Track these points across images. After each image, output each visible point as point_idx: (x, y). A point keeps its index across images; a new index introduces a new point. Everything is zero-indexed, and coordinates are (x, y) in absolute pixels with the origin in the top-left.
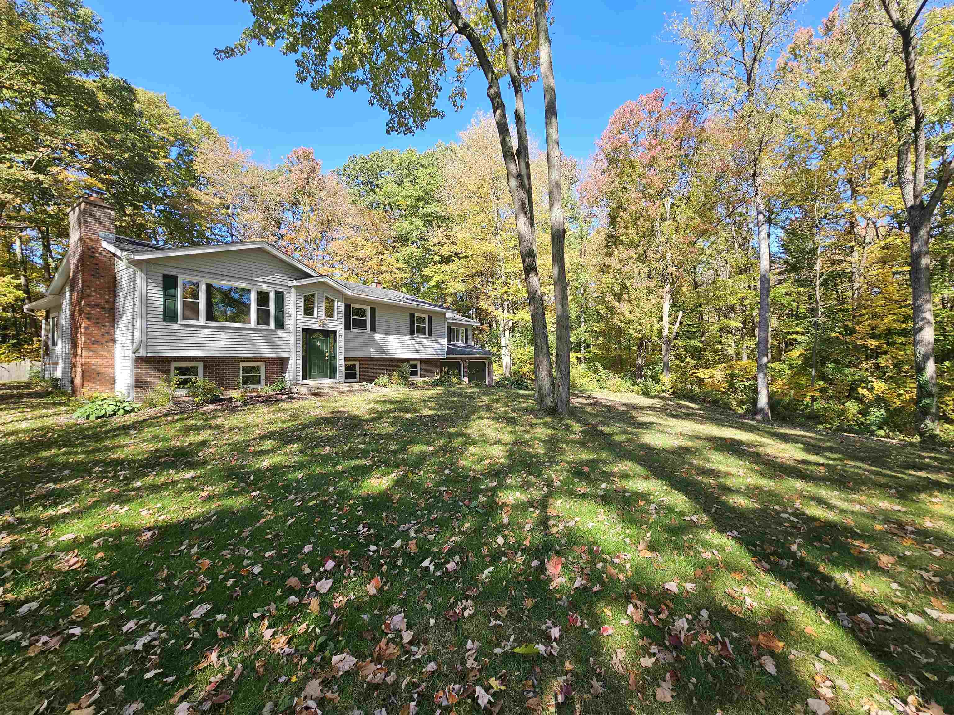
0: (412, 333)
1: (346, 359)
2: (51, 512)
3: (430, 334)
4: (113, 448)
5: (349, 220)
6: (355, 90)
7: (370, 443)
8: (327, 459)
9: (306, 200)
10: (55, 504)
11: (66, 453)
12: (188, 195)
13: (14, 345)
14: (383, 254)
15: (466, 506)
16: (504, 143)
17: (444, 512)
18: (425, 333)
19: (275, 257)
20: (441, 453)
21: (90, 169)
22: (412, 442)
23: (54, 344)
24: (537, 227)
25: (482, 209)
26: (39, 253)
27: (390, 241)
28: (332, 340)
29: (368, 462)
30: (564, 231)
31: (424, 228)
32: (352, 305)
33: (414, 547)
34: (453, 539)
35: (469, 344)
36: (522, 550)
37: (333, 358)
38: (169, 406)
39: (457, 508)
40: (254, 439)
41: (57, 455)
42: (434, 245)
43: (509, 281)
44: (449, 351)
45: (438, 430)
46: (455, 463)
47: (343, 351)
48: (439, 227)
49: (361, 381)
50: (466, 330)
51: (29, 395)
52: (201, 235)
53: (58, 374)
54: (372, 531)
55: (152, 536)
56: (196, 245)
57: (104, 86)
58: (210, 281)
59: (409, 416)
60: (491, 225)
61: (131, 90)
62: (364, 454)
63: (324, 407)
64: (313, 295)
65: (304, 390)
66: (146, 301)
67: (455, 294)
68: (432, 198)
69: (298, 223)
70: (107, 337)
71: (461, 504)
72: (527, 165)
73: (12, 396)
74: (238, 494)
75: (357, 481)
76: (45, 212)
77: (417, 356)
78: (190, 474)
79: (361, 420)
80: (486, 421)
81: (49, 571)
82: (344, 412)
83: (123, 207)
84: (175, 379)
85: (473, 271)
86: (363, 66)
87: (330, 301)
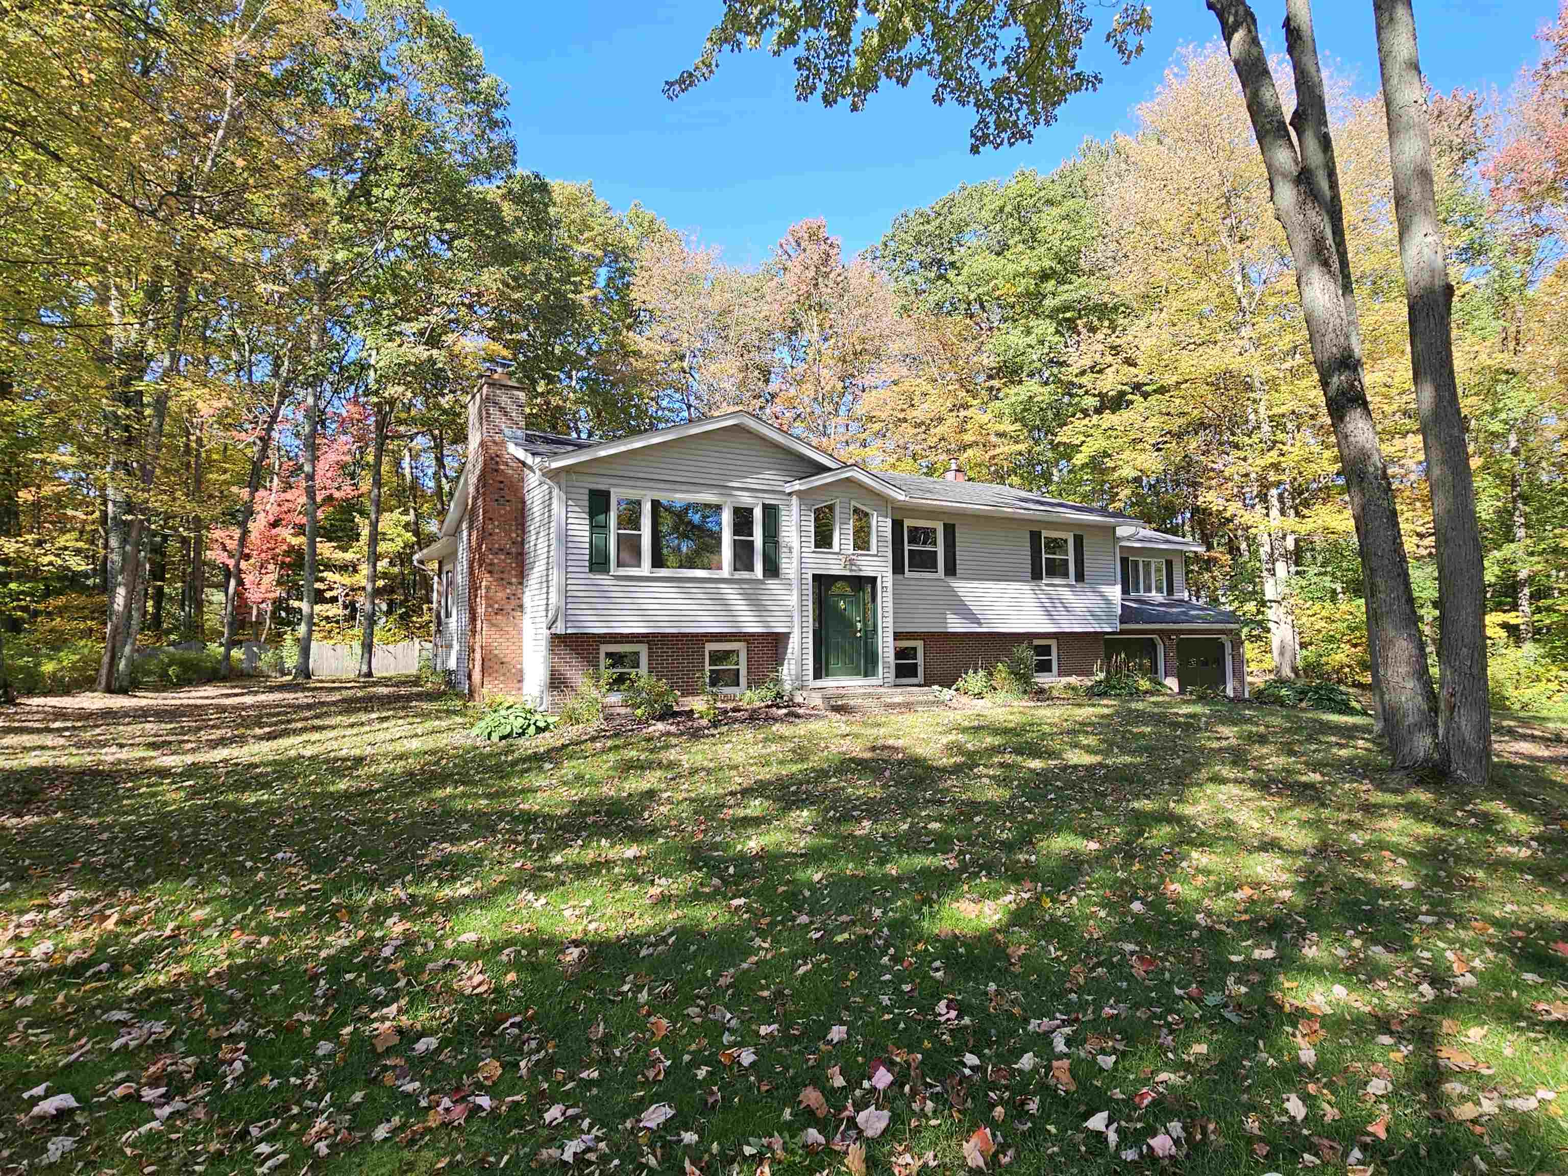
0: (1036, 575)
1: (897, 636)
2: (447, 892)
3: (1080, 577)
4: (523, 791)
5: (895, 347)
6: (904, 84)
7: (952, 820)
8: (866, 847)
9: (813, 319)
10: (453, 879)
11: (463, 795)
12: (623, 346)
13: (401, 617)
14: (966, 406)
15: (1191, 998)
16: (1255, 107)
17: (1136, 1006)
18: (1066, 575)
19: (763, 439)
20: (1117, 860)
21: (492, 330)
22: (1048, 826)
23: (448, 615)
24: (1361, 292)
25: (1200, 271)
26: (430, 472)
27: (981, 378)
28: (868, 598)
29: (951, 863)
30: (1449, 290)
31: (1057, 338)
32: (907, 523)
33: (1065, 1077)
34: (1163, 1076)
35: (1177, 596)
36: (1364, 1147)
37: (871, 633)
38: (596, 723)
39: (1169, 1004)
40: (733, 794)
41: (452, 797)
42: (1083, 373)
43: (1280, 436)
44: (1127, 615)
45: (1109, 801)
46: (1156, 887)
47: (890, 620)
48: (1093, 330)
49: (927, 683)
50: (1169, 564)
51: (420, 697)
52: (642, 413)
53: (452, 664)
54: (967, 1020)
55: (581, 956)
56: (635, 432)
57: (510, 191)
58: (657, 496)
59: (1036, 764)
60: (1225, 306)
61: (543, 188)
62: (943, 843)
63: (857, 736)
64: (831, 508)
65: (816, 700)
66: (566, 539)
67: (1137, 480)
68: (1075, 269)
69: (801, 367)
70: (514, 602)
71: (1178, 991)
72: (1326, 143)
73: (398, 698)
74: (709, 898)
75: (928, 901)
76: (437, 406)
77: (1048, 627)
78: (631, 851)
79: (932, 768)
80: (1235, 790)
81: (450, 990)
82: (895, 749)
83: (534, 382)
84: (607, 674)
85: (1182, 421)
86: (919, 29)
87: (862, 516)
